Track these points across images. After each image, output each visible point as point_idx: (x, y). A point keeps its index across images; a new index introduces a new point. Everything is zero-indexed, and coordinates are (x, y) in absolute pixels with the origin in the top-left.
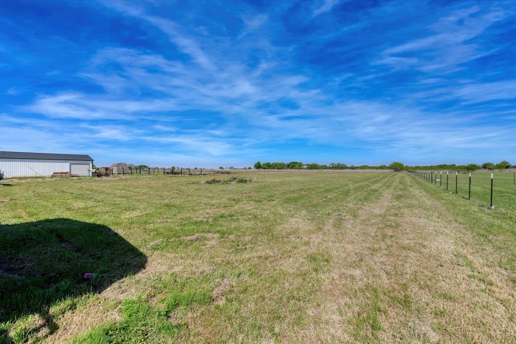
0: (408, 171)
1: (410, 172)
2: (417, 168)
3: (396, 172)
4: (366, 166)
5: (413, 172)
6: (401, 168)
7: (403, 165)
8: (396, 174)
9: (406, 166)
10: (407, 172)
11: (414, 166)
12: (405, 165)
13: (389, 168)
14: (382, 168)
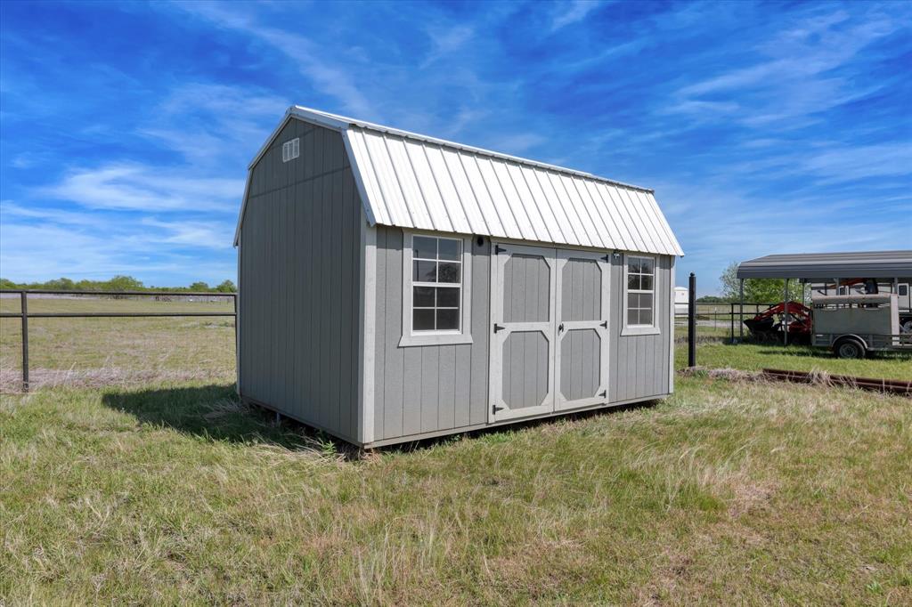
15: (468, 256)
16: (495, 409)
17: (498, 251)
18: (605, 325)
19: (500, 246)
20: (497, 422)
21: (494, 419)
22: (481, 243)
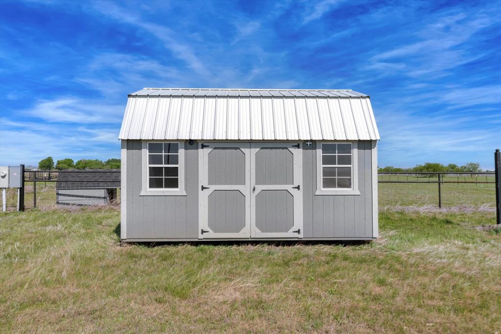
15: (183, 150)
16: (203, 232)
17: (203, 147)
18: (298, 188)
19: (205, 144)
20: (204, 239)
21: (201, 237)
22: (191, 144)
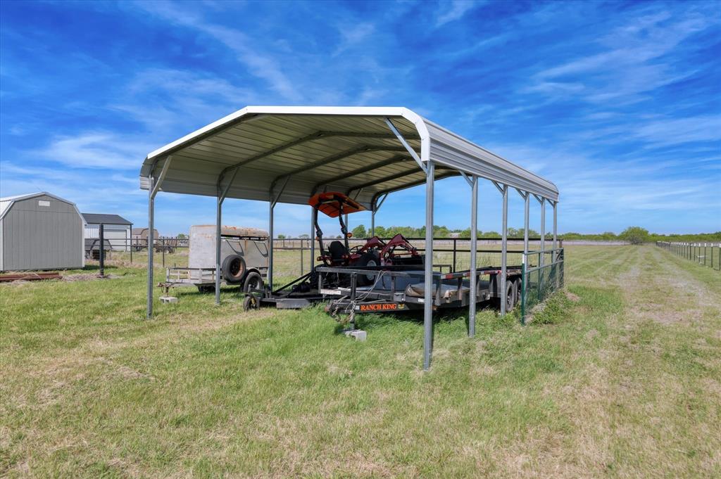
0: (657, 243)
1: (662, 245)
2: (674, 237)
3: (634, 246)
4: (574, 234)
5: (666, 245)
6: (644, 239)
7: (647, 232)
8: (635, 250)
9: (653, 235)
10: (655, 244)
11: (667, 235)
12: (650, 233)
13: (621, 238)
14: (607, 237)
